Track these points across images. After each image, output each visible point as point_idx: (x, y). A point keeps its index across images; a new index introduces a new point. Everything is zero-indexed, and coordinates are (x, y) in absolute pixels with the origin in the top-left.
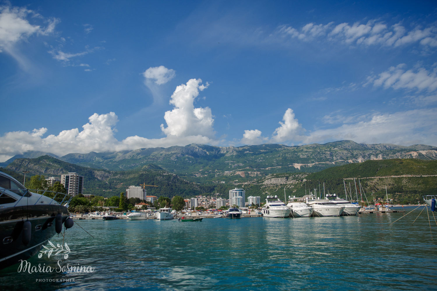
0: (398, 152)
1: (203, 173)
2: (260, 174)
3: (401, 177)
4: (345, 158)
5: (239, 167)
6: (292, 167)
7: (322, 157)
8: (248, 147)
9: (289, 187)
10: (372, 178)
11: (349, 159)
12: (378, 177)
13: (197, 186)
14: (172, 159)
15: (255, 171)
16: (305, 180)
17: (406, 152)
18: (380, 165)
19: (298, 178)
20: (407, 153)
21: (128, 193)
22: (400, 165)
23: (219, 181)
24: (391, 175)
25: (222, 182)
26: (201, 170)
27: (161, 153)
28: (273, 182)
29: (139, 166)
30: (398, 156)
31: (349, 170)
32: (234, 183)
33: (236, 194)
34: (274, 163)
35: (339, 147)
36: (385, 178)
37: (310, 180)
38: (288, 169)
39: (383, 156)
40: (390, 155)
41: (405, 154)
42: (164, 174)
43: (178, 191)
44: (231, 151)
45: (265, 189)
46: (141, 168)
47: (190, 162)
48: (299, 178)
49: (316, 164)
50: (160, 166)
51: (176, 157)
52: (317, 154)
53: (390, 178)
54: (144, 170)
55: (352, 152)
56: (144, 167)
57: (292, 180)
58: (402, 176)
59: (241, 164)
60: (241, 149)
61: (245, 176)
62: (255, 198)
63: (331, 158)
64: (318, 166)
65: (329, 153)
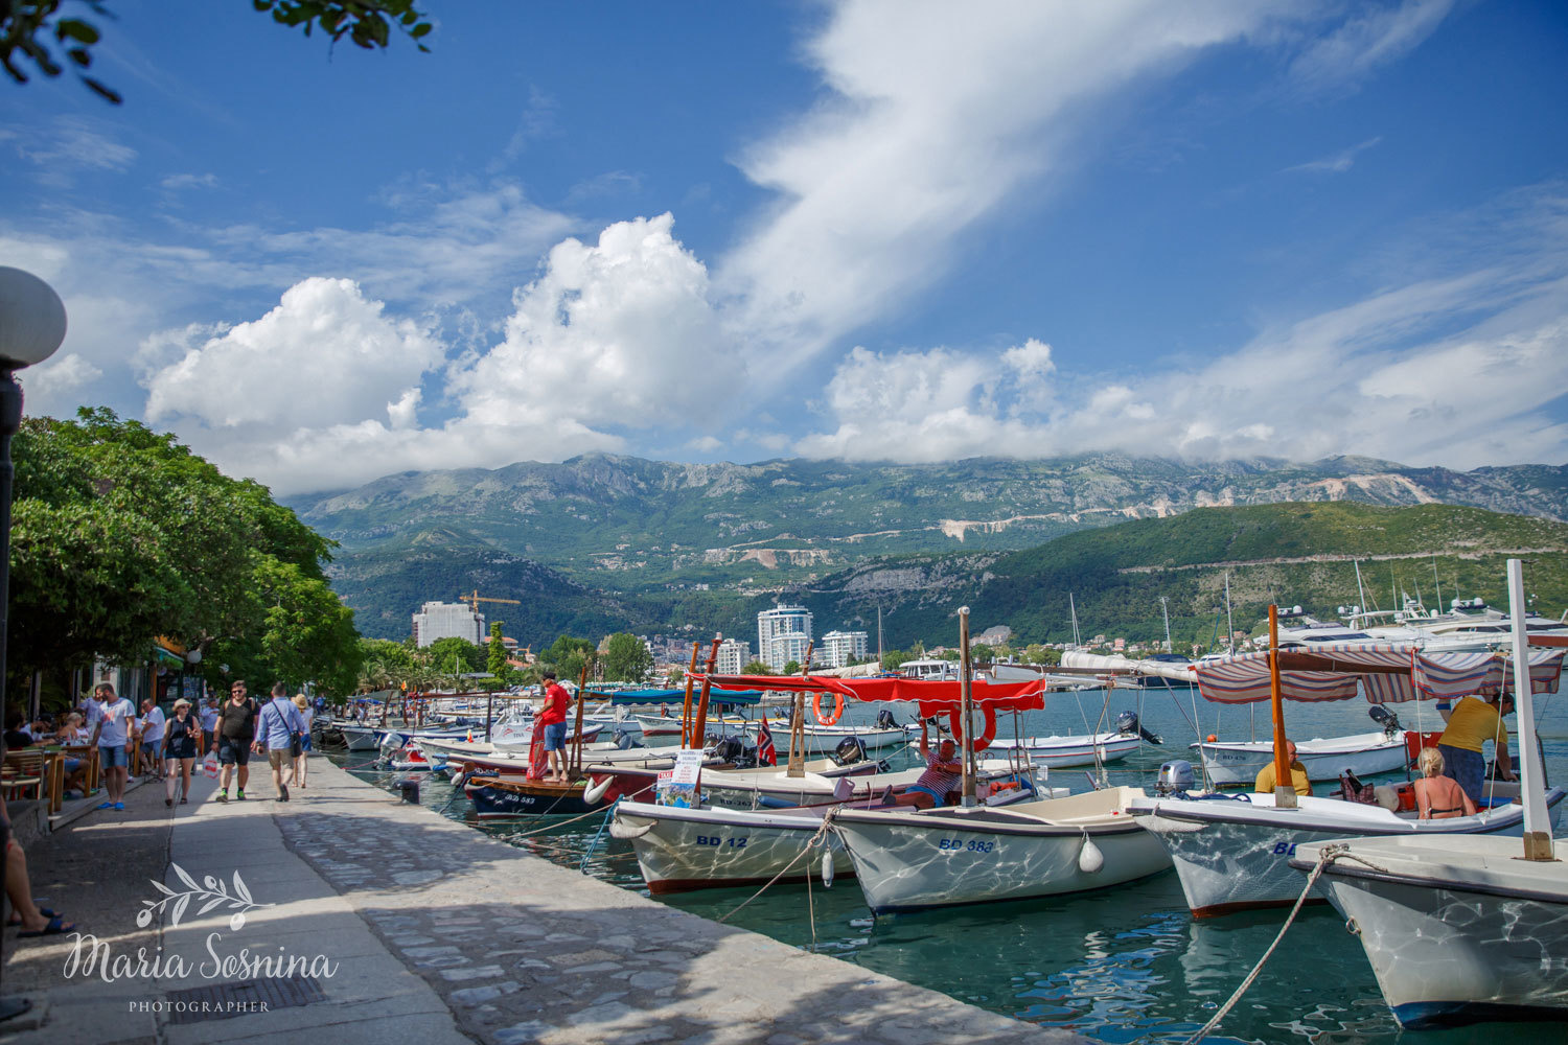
0: (1285, 479)
1: (629, 556)
2: (829, 557)
3: (1306, 561)
4: (1112, 501)
5: (756, 534)
6: (936, 530)
7: (1036, 496)
8: (784, 466)
9: (934, 599)
10: (1214, 565)
11: (1124, 503)
12: (1232, 565)
13: (616, 603)
14: (518, 507)
15: (810, 549)
16: (988, 576)
17: (1308, 480)
18: (1239, 524)
19: (963, 571)
20: (1312, 485)
21: (420, 628)
22: (1303, 524)
23: (688, 583)
24: (1274, 557)
25: (699, 585)
26: (621, 547)
27: (479, 486)
28: (880, 584)
29: (399, 533)
30: (1283, 493)
31: (1135, 540)
32: (740, 590)
33: (782, 625)
34: (875, 518)
35: (1094, 463)
36: (1257, 567)
37: (1008, 577)
38: (922, 541)
39: (1235, 492)
40: (1258, 491)
41: (1306, 487)
42: (498, 561)
43: (548, 619)
44: (725, 479)
45: (852, 608)
46: (411, 540)
47: (584, 517)
48: (968, 569)
49: (1015, 522)
50: (474, 532)
51: (532, 502)
52: (1018, 489)
53: (1272, 565)
54: (421, 549)
55: (1134, 480)
56: (420, 537)
57: (943, 575)
58: (1309, 559)
59: (761, 525)
60: (759, 471)
61: (777, 565)
62: (848, 636)
63: (1066, 500)
64: (1023, 527)
65: (1059, 483)
